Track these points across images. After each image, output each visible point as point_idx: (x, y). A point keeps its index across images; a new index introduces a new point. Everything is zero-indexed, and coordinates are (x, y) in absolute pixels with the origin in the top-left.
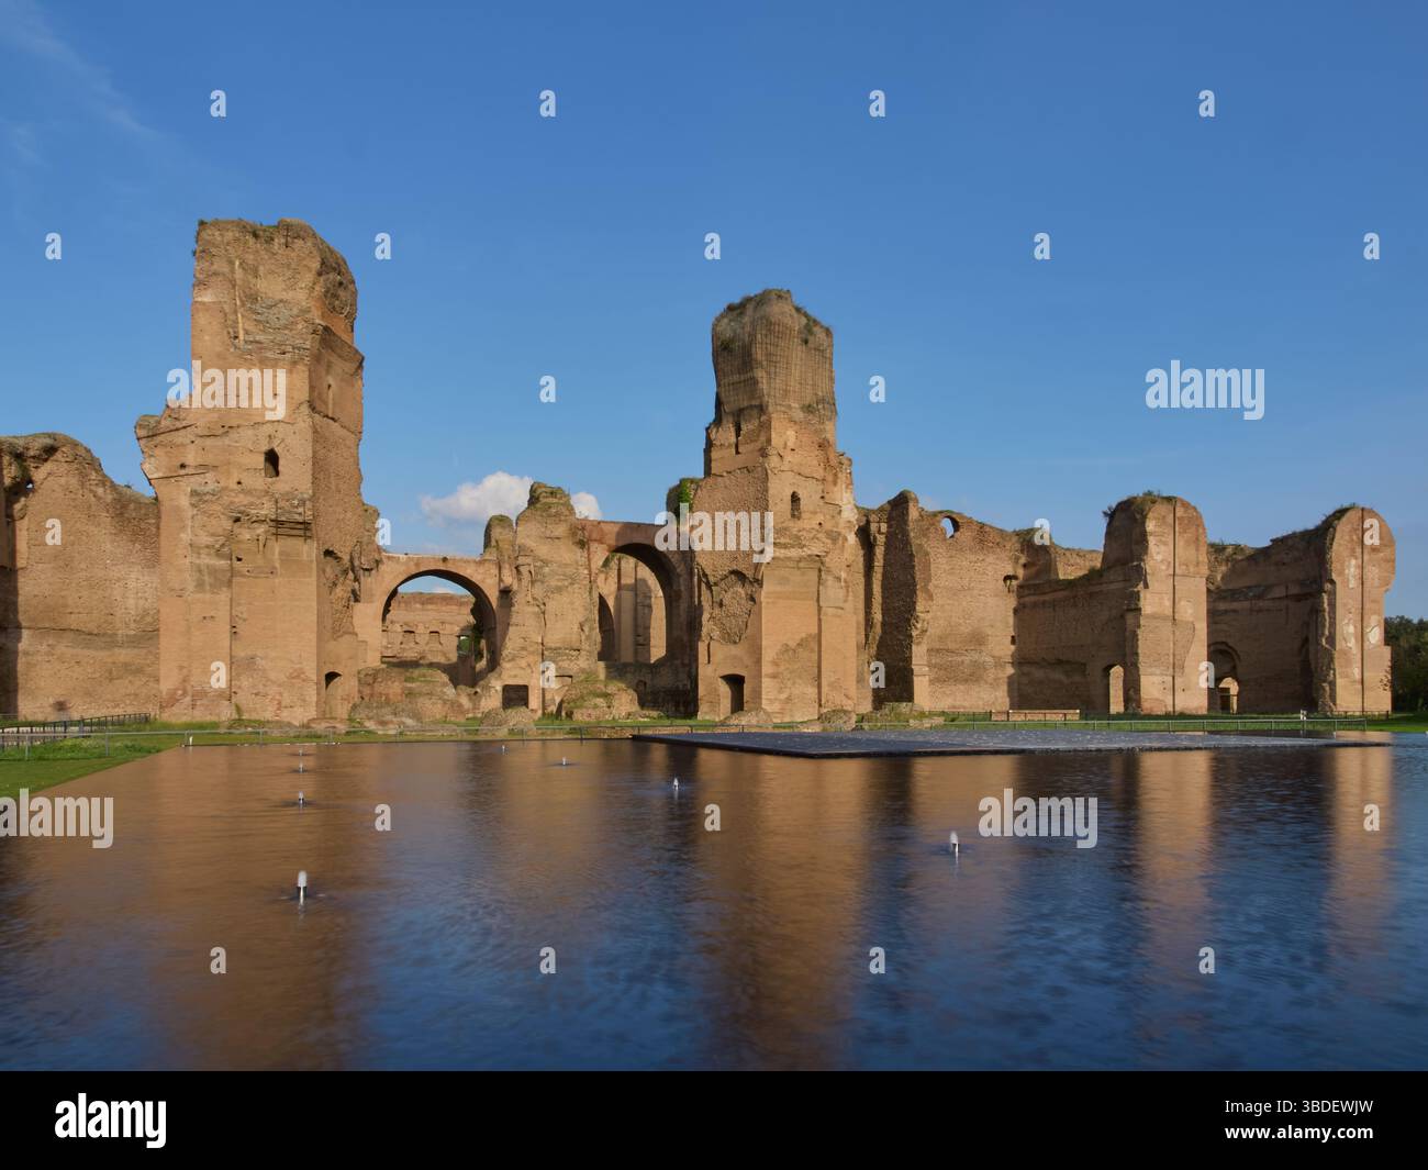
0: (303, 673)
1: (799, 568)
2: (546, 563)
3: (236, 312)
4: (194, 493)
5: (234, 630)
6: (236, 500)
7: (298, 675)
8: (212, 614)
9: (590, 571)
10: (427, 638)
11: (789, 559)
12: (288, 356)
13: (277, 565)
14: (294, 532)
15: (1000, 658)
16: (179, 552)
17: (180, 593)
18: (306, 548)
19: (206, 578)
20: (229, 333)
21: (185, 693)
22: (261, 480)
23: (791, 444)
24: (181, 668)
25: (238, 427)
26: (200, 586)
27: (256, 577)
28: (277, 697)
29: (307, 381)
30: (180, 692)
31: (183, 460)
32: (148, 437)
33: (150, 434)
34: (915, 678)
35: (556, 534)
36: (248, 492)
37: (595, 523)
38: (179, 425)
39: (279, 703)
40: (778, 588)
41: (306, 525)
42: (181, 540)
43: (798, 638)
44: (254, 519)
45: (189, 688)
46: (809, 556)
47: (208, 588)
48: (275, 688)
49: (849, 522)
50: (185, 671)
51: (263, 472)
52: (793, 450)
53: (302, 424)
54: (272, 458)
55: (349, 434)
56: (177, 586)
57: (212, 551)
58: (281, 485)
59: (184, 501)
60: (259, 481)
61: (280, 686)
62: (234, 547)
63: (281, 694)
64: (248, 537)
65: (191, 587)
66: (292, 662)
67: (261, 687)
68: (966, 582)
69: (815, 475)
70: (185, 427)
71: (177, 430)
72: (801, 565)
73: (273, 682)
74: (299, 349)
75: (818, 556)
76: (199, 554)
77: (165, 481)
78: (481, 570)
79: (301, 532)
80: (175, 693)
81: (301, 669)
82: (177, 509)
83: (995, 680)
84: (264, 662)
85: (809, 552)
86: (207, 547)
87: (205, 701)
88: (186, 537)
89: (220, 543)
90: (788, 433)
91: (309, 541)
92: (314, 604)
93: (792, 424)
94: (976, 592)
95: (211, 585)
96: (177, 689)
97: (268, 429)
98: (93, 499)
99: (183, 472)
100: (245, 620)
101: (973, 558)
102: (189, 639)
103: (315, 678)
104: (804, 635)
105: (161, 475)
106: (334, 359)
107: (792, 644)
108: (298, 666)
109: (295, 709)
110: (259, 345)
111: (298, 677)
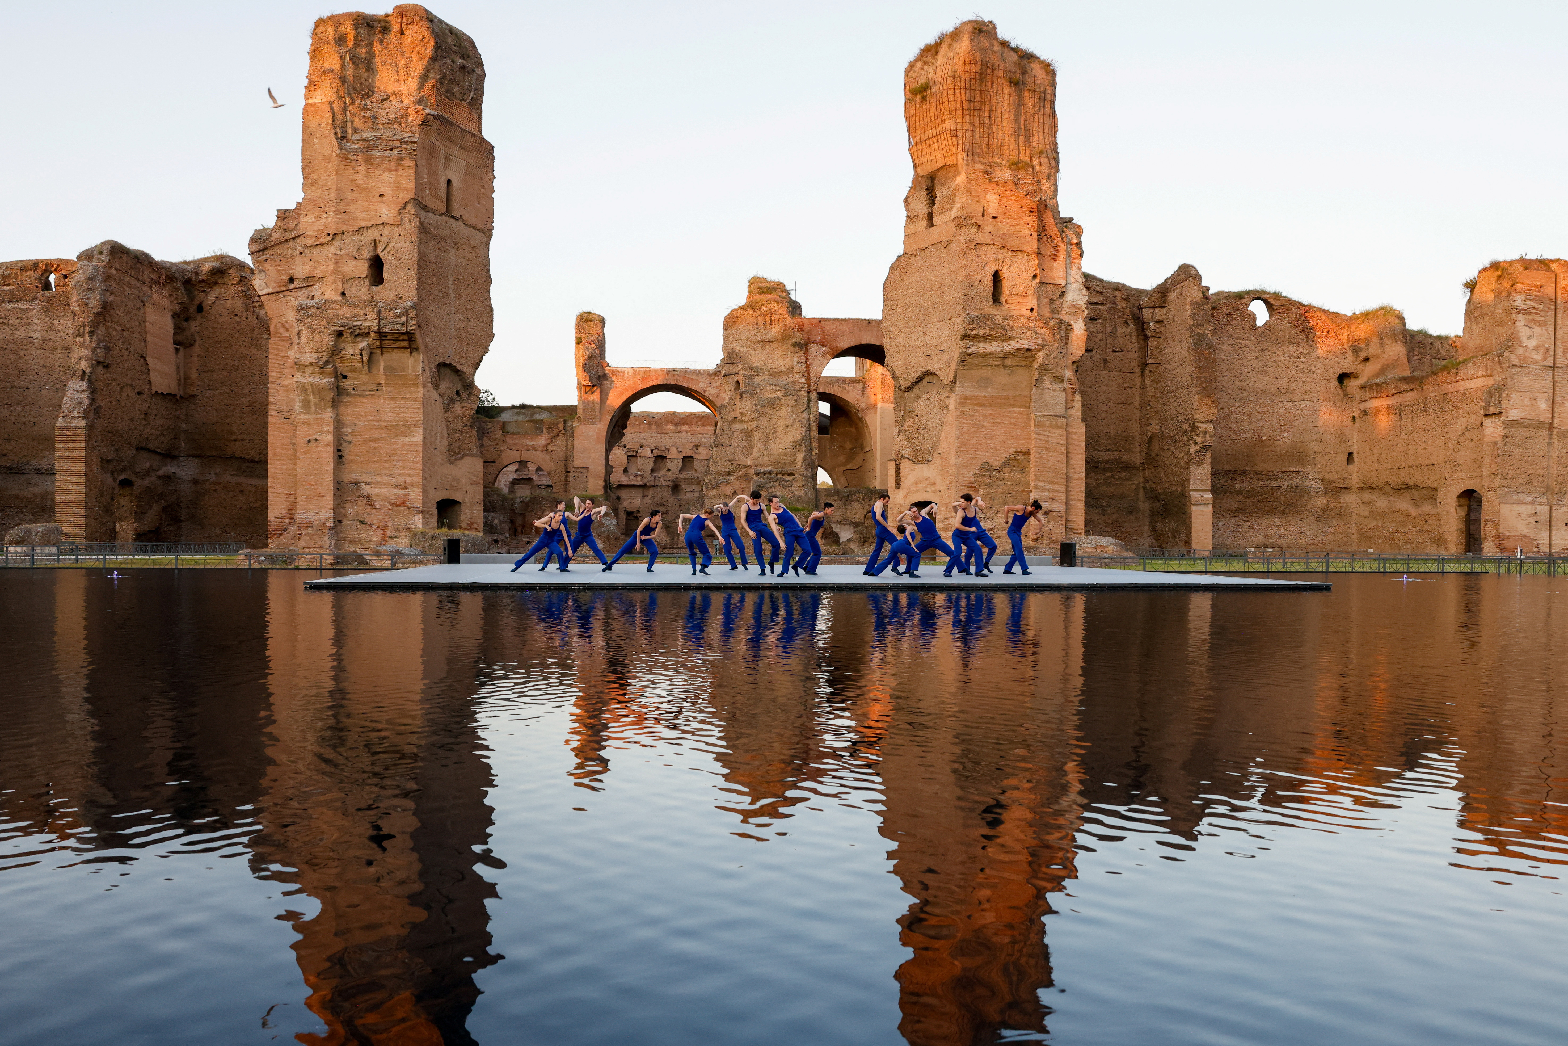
0: (409, 500)
1: (1005, 367)
2: (757, 371)
3: (345, 110)
4: (301, 308)
5: (340, 454)
6: (340, 312)
7: (404, 501)
8: (316, 436)
9: (809, 379)
10: (680, 464)
11: (991, 354)
12: (395, 152)
13: (382, 382)
14: (398, 344)
15: (1331, 482)
16: (286, 371)
17: (286, 415)
18: (411, 361)
19: (311, 397)
20: (336, 133)
21: (292, 522)
22: (365, 290)
23: (992, 211)
24: (288, 495)
25: (343, 233)
26: (306, 407)
27: (360, 395)
28: (383, 527)
29: (413, 178)
30: (287, 521)
31: (292, 273)
32: (259, 251)
33: (262, 247)
34: (1194, 508)
35: (770, 336)
36: (353, 304)
37: (816, 322)
38: (289, 235)
39: (384, 533)
40: (977, 392)
41: (410, 336)
42: (289, 358)
43: (1003, 455)
44: (357, 331)
45: (296, 517)
46: (1018, 350)
47: (313, 408)
48: (380, 517)
49: (1075, 306)
50: (292, 498)
51: (367, 281)
52: (994, 217)
53: (408, 226)
54: (377, 265)
55: (476, 232)
56: (285, 408)
57: (317, 369)
58: (384, 293)
59: (291, 316)
60: (361, 291)
61: (384, 514)
62: (338, 362)
63: (385, 523)
64: (351, 351)
65: (298, 407)
66: (396, 487)
67: (365, 515)
68: (1283, 383)
69: (1025, 249)
70: (294, 238)
71: (287, 241)
72: (1008, 362)
73: (378, 510)
74: (407, 143)
75: (1028, 350)
76: (304, 372)
77: (273, 297)
78: (716, 384)
79: (406, 344)
80: (282, 522)
81: (406, 495)
82: (285, 326)
83: (1323, 510)
84: (369, 487)
85: (1017, 346)
86: (311, 364)
87: (310, 531)
88: (293, 354)
89: (324, 359)
90: (988, 196)
91: (414, 354)
92: (420, 423)
93: (994, 185)
94: (1297, 396)
95: (316, 405)
96: (283, 518)
97: (373, 234)
98: (256, 321)
99: (292, 286)
100: (350, 442)
101: (1293, 351)
102: (295, 464)
103: (420, 505)
104: (1011, 451)
105: (270, 290)
106: (454, 150)
107: (996, 463)
108: (404, 492)
109: (400, 540)
110: (366, 144)
111: (403, 504)
